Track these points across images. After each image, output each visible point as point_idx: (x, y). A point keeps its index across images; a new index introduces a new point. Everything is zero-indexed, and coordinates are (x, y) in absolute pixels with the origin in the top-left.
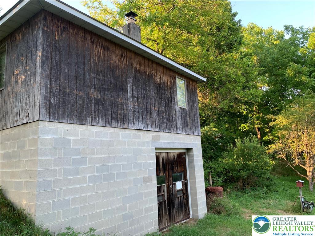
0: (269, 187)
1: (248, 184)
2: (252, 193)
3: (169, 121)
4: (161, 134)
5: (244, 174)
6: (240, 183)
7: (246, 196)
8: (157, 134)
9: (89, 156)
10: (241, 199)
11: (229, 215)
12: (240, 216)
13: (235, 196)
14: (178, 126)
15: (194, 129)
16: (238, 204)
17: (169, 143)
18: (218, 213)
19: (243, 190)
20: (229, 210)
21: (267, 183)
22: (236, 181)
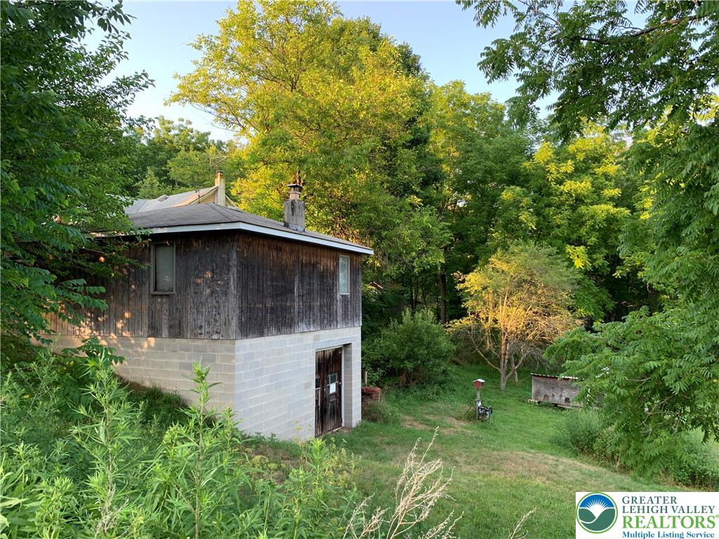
0: (444, 384)
1: (414, 380)
2: (419, 393)
3: (330, 315)
4: (322, 332)
5: (409, 365)
6: (403, 378)
7: (410, 397)
8: (318, 333)
9: (266, 367)
10: (402, 401)
11: (386, 422)
12: (399, 424)
13: (394, 396)
14: (338, 319)
15: (355, 319)
16: (397, 409)
17: (328, 341)
18: (374, 420)
19: (406, 387)
20: (387, 417)
21: (441, 378)
22: (397, 374)
